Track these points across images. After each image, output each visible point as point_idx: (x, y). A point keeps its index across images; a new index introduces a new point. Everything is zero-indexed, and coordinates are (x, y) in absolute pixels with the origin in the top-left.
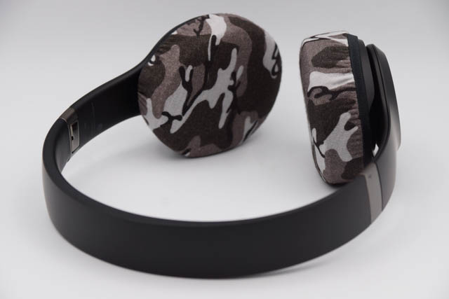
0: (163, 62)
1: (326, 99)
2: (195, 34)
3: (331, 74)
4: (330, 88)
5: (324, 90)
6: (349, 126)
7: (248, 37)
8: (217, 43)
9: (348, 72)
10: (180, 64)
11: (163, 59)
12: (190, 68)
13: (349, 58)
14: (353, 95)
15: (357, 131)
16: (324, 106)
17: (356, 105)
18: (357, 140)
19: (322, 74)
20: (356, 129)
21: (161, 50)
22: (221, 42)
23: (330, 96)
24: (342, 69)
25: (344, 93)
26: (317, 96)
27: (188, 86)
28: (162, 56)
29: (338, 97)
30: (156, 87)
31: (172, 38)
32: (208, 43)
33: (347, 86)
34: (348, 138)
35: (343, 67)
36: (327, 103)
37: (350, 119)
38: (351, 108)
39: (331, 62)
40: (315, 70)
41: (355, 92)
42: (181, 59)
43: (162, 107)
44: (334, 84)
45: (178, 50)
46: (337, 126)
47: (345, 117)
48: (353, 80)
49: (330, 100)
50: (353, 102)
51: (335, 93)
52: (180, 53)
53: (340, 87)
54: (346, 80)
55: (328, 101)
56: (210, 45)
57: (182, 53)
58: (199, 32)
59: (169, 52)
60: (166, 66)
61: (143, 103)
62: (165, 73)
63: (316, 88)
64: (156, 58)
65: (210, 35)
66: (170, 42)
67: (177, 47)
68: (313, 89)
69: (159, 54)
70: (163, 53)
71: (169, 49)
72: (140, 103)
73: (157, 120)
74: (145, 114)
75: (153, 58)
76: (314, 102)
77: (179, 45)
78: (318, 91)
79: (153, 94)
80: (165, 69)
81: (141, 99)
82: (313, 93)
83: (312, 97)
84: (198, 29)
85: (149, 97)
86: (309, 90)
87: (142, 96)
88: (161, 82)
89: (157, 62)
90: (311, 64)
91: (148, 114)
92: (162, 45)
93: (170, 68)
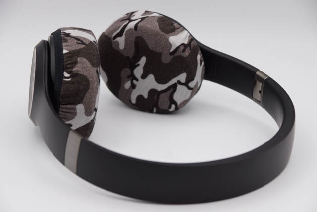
0: (79, 73)
1: (188, 51)
2: (83, 46)
3: (180, 34)
4: (186, 42)
5: (184, 46)
10: (95, 69)
11: (76, 71)
16: (190, 55)
21: (69, 66)
26: (184, 51)
28: (74, 69)
29: (192, 46)
30: (85, 93)
31: (67, 56)
36: (190, 53)
37: (201, 58)
39: (172, 27)
40: (170, 36)
42: (93, 65)
44: (185, 39)
45: (85, 60)
47: (199, 57)
49: (190, 50)
52: (89, 61)
53: (189, 40)
58: (83, 43)
59: (78, 65)
60: (84, 74)
61: (70, 111)
62: (88, 79)
63: (180, 46)
64: (68, 73)
65: (91, 42)
66: (70, 58)
67: (82, 58)
68: (178, 48)
69: (70, 70)
70: (73, 67)
71: (76, 62)
72: (64, 114)
73: (88, 117)
74: (69, 120)
75: (66, 75)
76: (183, 55)
77: (82, 56)
78: (182, 48)
79: (85, 99)
80: (86, 77)
81: (65, 110)
82: (179, 50)
83: (179, 53)
84: (80, 42)
85: (79, 103)
86: (172, 50)
87: (69, 106)
88: (89, 86)
89: (74, 75)
90: (164, 33)
91: (76, 118)
92: (67, 62)
93: (89, 74)
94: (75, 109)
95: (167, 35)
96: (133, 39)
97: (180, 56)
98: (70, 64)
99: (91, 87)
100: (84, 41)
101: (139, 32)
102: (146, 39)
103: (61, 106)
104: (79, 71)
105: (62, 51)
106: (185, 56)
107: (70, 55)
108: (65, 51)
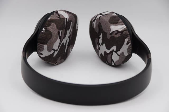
0: (49, 30)
1: (119, 35)
2: (59, 19)
3: (118, 26)
4: (120, 30)
5: (118, 32)
6: (128, 43)
7: (74, 17)
8: (68, 21)
9: (123, 24)
10: (58, 30)
11: (49, 29)
12: (61, 31)
13: (121, 20)
14: (127, 32)
15: (130, 45)
16: (119, 37)
17: (129, 35)
18: (130, 48)
19: (115, 26)
20: (130, 44)
21: (46, 26)
22: (69, 20)
23: (120, 33)
24: (121, 24)
25: (125, 32)
26: (116, 34)
27: (60, 38)
29: (123, 33)
30: (49, 40)
31: (48, 21)
32: (65, 21)
33: (125, 29)
34: (128, 47)
35: (121, 23)
36: (120, 36)
37: (128, 41)
38: (128, 37)
39: (116, 21)
40: (112, 25)
41: (127, 31)
42: (57, 28)
43: (52, 47)
44: (120, 29)
45: (55, 25)
46: (124, 44)
47: (126, 40)
48: (125, 27)
49: (121, 35)
50: (128, 35)
51: (122, 32)
52: (56, 26)
53: (123, 30)
54: (124, 27)
55: (120, 35)
56: (66, 22)
57: (57, 26)
58: (60, 17)
59: (51, 26)
60: (51, 31)
61: (41, 47)
62: (52, 34)
63: (115, 31)
64: (45, 29)
65: (64, 18)
66: (49, 23)
67: (54, 24)
68: (113, 32)
69: (46, 28)
70: (48, 27)
71: (50, 25)
72: (39, 47)
73: (49, 52)
74: (41, 51)
75: (44, 29)
76: (115, 36)
77: (54, 23)
78: (116, 32)
79: (48, 43)
80: (52, 33)
81: (39, 46)
82: (114, 33)
83: (113, 35)
84: (58, 17)
85: (45, 44)
86: (111, 32)
87: (41, 44)
88: (51, 37)
89: (47, 30)
90: (109, 23)
91: (44, 51)
92: (46, 24)
93: (54, 32)
94: (43, 46)
95: (110, 24)
96: (98, 23)
97: (113, 36)
98: (47, 25)
99: (52, 38)
100: (61, 17)
101: (100, 20)
102: (102, 24)
103: (38, 43)
104: (50, 29)
105: (48, 18)
106: (116, 37)
107: (50, 21)
108: (49, 19)
